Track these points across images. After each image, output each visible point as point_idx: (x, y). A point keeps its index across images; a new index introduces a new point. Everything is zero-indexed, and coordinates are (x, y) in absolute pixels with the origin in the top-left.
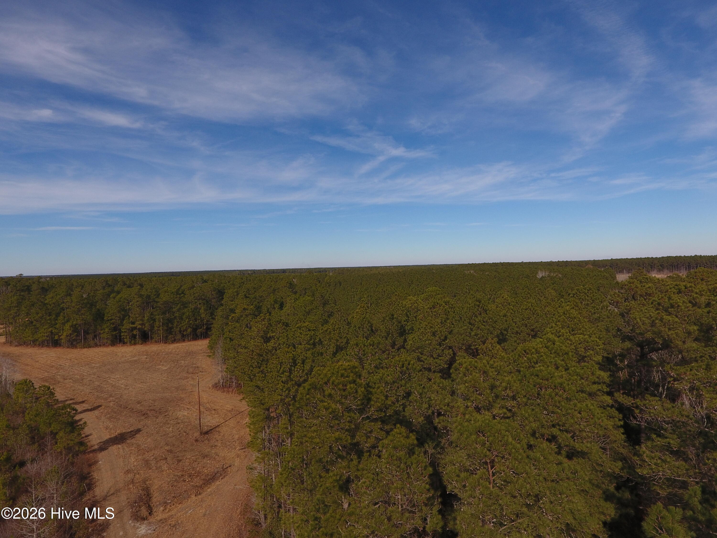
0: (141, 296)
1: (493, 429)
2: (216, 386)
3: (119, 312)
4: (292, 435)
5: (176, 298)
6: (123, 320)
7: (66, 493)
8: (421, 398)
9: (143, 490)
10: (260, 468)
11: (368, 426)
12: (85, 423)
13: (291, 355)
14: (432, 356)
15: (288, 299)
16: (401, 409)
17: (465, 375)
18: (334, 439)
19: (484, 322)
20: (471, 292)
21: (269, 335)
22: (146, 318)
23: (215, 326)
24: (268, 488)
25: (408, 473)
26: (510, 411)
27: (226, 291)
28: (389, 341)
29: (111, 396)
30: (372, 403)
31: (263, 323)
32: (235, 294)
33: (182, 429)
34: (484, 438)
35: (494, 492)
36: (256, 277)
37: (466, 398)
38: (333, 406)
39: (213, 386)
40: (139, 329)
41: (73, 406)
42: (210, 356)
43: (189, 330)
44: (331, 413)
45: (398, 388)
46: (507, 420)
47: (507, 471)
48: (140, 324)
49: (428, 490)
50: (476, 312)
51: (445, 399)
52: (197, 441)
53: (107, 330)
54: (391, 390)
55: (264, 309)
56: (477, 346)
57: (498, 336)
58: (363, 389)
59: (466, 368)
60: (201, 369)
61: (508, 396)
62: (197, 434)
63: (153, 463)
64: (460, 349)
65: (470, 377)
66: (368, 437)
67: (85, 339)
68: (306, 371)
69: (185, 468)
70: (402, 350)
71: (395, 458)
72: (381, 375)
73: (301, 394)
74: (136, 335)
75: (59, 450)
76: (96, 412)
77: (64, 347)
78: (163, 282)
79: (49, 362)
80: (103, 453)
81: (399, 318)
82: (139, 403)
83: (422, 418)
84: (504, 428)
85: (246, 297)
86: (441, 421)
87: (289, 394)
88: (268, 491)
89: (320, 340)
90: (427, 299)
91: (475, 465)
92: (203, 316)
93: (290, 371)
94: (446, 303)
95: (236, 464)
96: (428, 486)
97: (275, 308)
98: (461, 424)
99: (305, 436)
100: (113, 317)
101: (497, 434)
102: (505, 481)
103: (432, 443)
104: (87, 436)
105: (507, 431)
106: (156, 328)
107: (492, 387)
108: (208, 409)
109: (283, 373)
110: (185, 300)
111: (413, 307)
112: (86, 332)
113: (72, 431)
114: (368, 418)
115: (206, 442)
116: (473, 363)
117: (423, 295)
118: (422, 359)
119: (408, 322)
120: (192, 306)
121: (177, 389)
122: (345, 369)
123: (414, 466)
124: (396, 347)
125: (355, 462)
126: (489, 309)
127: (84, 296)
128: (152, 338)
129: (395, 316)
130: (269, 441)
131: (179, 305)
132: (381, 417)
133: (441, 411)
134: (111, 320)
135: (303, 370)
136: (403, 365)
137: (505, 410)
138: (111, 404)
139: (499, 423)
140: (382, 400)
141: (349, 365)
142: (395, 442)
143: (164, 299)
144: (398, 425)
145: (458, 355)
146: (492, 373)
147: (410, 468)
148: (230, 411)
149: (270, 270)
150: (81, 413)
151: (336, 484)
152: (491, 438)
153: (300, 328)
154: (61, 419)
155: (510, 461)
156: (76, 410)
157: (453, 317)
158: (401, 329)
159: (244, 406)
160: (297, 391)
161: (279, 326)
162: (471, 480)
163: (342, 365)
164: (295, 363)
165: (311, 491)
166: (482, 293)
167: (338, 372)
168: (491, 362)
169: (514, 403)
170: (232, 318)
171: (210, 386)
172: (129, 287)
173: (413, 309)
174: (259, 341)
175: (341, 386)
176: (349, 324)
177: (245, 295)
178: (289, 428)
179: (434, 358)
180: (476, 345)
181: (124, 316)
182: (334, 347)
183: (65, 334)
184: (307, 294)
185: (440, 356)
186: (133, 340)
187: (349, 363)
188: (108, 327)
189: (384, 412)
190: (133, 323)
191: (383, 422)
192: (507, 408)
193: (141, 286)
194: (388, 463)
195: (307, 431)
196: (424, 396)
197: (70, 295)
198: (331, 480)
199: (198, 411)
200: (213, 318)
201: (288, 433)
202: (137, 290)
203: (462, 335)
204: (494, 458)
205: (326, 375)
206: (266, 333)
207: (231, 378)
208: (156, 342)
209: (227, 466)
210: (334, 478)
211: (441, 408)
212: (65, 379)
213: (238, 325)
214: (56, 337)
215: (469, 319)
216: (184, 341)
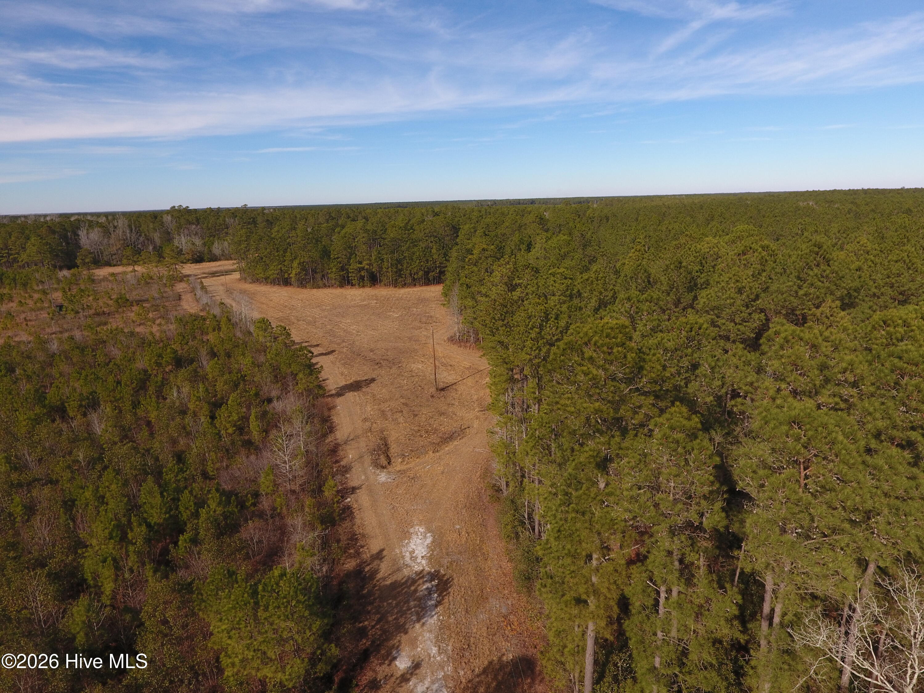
0: (366, 231)
1: (816, 422)
2: (451, 339)
3: (345, 249)
4: (540, 401)
5: (405, 234)
6: (350, 259)
7: (310, 432)
8: (713, 372)
9: (381, 439)
10: (501, 433)
11: (637, 399)
12: (322, 367)
13: (543, 308)
14: (733, 321)
15: (538, 238)
16: (682, 384)
17: (782, 348)
18: (592, 410)
19: (822, 277)
20: (806, 234)
21: (514, 282)
22: (374, 258)
23: (450, 269)
24: (511, 456)
25: (686, 460)
26: (846, 401)
27: (461, 227)
28: (672, 297)
29: (343, 341)
30: (645, 372)
31: (508, 266)
32: (472, 230)
33: (417, 382)
34: (800, 431)
35: (804, 498)
36: (498, 210)
37: (778, 377)
38: (595, 372)
39: (448, 339)
40: (367, 269)
41: (309, 348)
42: (444, 304)
43: (421, 273)
44: (590, 380)
45: (681, 357)
46: (840, 413)
47: (828, 475)
48: (367, 264)
49: (712, 483)
50: (811, 262)
51: (746, 377)
52: (432, 396)
53: (334, 270)
54: (671, 359)
55: (508, 250)
56: (806, 311)
57: (842, 299)
58: (634, 355)
59: (785, 338)
60: (435, 319)
61: (846, 381)
62: (433, 390)
63: (389, 414)
64: (777, 313)
65: (791, 351)
66: (636, 413)
67: (313, 278)
68: (561, 329)
69: (422, 424)
70: (690, 310)
71: (671, 440)
72: (659, 339)
73: (554, 354)
74: (364, 277)
75: (300, 391)
76: (331, 357)
77: (294, 287)
78: (390, 215)
79: (282, 302)
80: (341, 399)
81: (689, 267)
82: (372, 351)
83: (711, 398)
84: (833, 422)
85: (486, 235)
86: (738, 404)
87: (539, 354)
88: (510, 458)
89: (579, 291)
90: (733, 242)
91: (782, 462)
92: (435, 257)
93: (541, 327)
94: (763, 247)
95: (475, 426)
96: (712, 478)
97: (521, 250)
98: (767, 410)
99: (557, 403)
100: (340, 255)
101: (820, 429)
102: (822, 487)
103: (721, 430)
104: (324, 380)
105: (836, 426)
106: (384, 270)
107: (823, 367)
108: (444, 365)
109: (531, 329)
110: (414, 237)
111: (712, 252)
112: (314, 271)
113: (311, 374)
114: (637, 389)
115: (443, 399)
116: (798, 332)
117: (727, 237)
118: (719, 323)
119: (701, 273)
120: (422, 245)
121: (410, 339)
122: (612, 328)
123: (695, 451)
124: (681, 306)
125: (617, 439)
126: (833, 259)
127: (309, 230)
128: (381, 281)
129: (684, 264)
130: (513, 405)
131: (408, 243)
132: (654, 391)
133: (739, 391)
134: (338, 258)
135: (557, 328)
136: (691, 328)
137: (837, 399)
138: (345, 350)
139: (826, 414)
140: (658, 370)
141: (617, 324)
142: (672, 421)
143: (392, 235)
144: (678, 403)
145: (773, 321)
146: (826, 348)
147: (690, 454)
148: (467, 369)
149: (514, 201)
150: (316, 356)
151: (592, 460)
152: (810, 433)
153: (553, 275)
154: (299, 360)
155: (836, 464)
156: (313, 353)
157: (773, 268)
158: (690, 282)
159: (484, 364)
160: (548, 351)
161: (527, 271)
162: (773, 479)
163: (607, 323)
164: (547, 319)
165: (560, 465)
166: (823, 235)
167: (602, 331)
168: (827, 334)
169: (854, 391)
170: (469, 261)
171: (446, 339)
172: (354, 220)
173: (711, 256)
174: (502, 289)
175: (605, 349)
176: (617, 272)
177: (484, 233)
178: (537, 393)
179: (736, 324)
180: (803, 309)
181: (351, 254)
182: (596, 301)
183: (294, 272)
184: (562, 232)
185: (746, 322)
186: (361, 282)
187: (617, 321)
188: (335, 266)
189: (660, 385)
190: (360, 263)
191: (657, 397)
192: (841, 397)
193: (367, 219)
194: (661, 444)
195: (560, 397)
196: (717, 370)
197: (295, 229)
198: (586, 455)
199: (433, 365)
200: (446, 260)
201: (535, 398)
202: (361, 224)
203: (782, 294)
204: (812, 457)
205: (586, 334)
206: (511, 279)
207: (468, 332)
208: (385, 285)
209: (466, 426)
210: (591, 453)
211: (740, 388)
212: (298, 320)
213: (475, 269)
214: (286, 276)
215: (799, 272)
216: (415, 285)
